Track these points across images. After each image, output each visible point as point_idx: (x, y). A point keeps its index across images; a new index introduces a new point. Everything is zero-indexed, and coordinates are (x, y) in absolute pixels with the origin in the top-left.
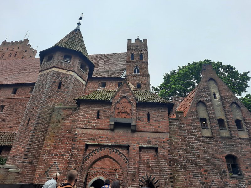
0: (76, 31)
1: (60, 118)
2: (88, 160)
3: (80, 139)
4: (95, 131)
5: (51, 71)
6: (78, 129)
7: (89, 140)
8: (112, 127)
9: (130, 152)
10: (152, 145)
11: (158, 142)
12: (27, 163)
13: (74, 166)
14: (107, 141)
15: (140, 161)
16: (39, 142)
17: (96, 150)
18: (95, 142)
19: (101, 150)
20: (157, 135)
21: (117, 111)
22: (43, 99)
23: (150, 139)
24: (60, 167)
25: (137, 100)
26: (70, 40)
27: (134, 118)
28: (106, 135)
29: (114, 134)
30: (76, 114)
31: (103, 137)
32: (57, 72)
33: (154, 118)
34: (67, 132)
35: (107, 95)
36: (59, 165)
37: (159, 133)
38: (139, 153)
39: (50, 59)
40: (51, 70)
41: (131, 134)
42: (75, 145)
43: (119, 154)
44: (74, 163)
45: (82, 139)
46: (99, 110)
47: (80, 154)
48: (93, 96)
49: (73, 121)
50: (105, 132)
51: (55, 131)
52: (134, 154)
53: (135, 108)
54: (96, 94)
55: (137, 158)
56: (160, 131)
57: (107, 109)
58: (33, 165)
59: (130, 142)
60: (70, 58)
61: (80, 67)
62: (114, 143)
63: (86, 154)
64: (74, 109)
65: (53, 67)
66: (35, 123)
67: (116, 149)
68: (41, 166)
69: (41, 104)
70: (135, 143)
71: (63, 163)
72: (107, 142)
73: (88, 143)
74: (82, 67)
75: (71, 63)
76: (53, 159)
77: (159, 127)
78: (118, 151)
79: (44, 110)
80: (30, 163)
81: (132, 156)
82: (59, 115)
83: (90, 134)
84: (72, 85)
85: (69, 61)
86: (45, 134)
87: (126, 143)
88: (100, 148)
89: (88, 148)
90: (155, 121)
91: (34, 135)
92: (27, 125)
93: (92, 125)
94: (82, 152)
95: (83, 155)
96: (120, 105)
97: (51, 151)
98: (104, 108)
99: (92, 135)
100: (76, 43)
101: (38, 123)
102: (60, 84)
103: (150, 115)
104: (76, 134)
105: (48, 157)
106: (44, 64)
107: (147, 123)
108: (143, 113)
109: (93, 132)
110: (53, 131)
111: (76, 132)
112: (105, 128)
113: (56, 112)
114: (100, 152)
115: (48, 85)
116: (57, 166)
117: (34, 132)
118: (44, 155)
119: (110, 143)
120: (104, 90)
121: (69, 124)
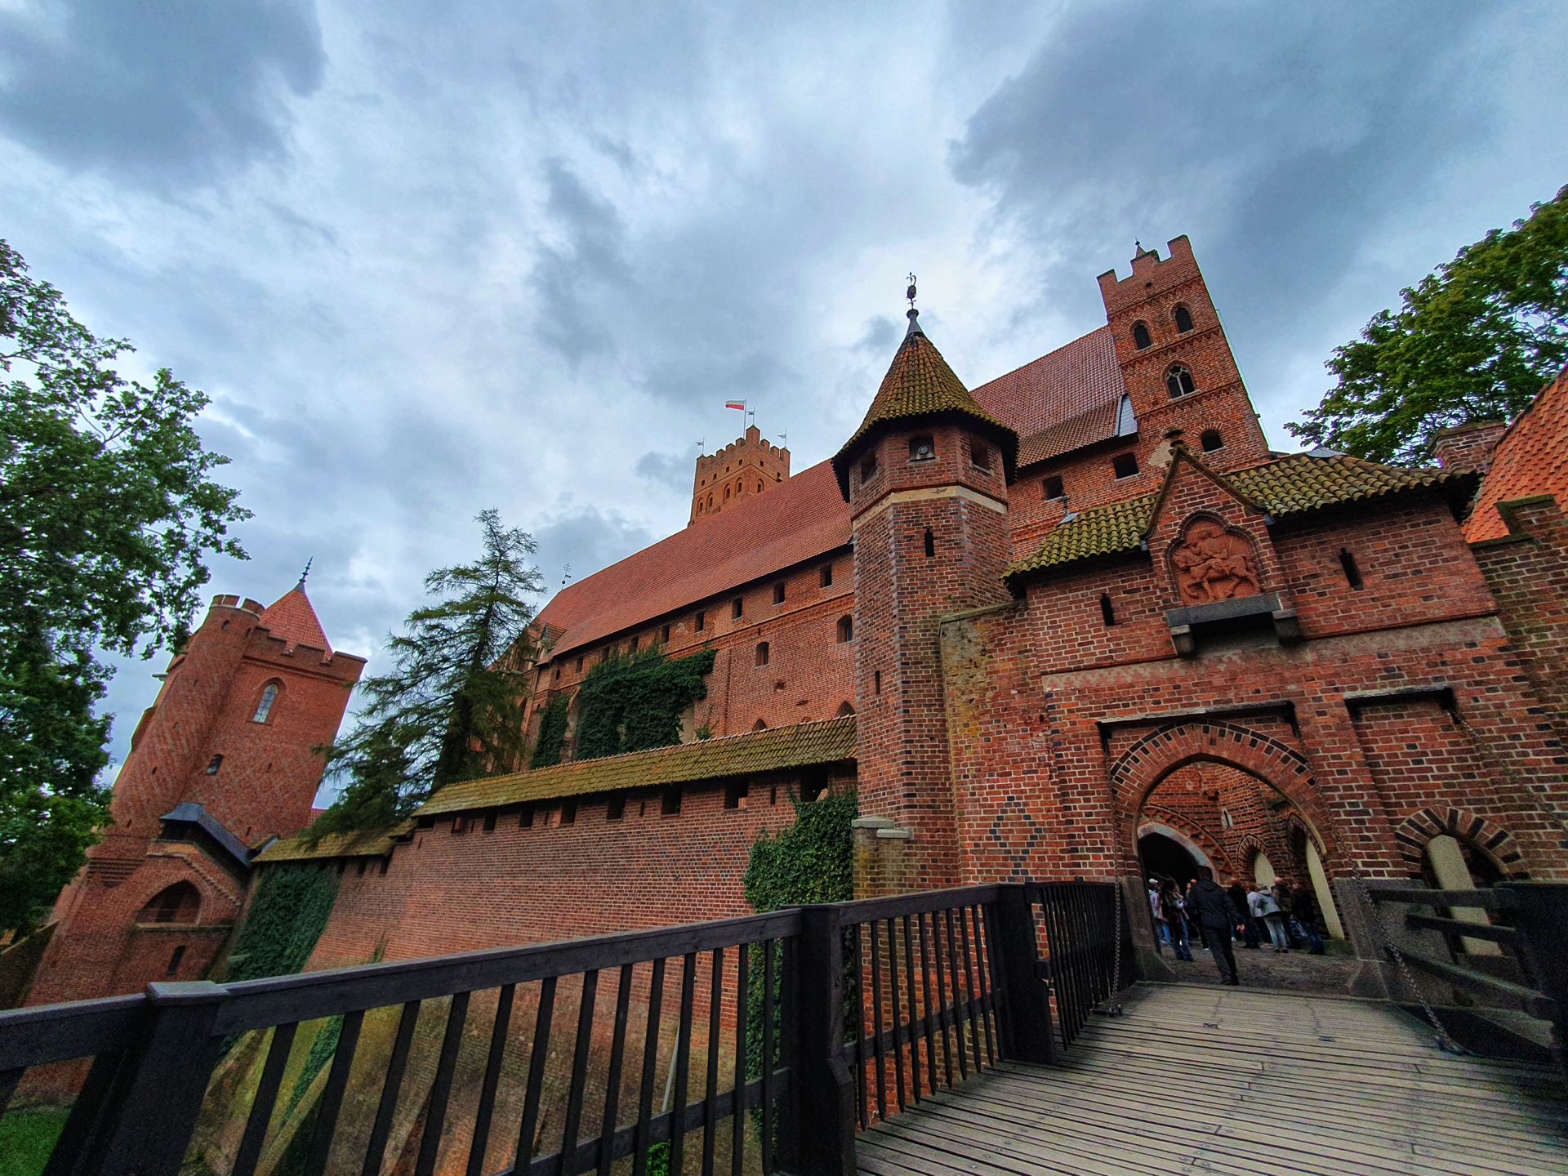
0: (912, 343)
1: (973, 652)
2: (1127, 778)
3: (1070, 711)
4: (1118, 673)
5: (889, 507)
6: (1050, 677)
7: (1105, 707)
8: (1186, 645)
9: (1304, 729)
10: (1412, 682)
11: (1444, 663)
12: (921, 807)
13: (1082, 803)
14: (1180, 700)
15: (1370, 763)
16: (932, 739)
17: (1146, 740)
18: (1133, 712)
19: (1169, 739)
20: (1424, 638)
21: (1185, 582)
22: (895, 603)
23: (1396, 662)
24: (1029, 810)
25: (1266, 511)
26: (906, 384)
27: (1273, 590)
28: (1171, 680)
29: (1202, 670)
30: (1021, 626)
31: (1157, 690)
32: (906, 505)
33: (1381, 564)
34: (1014, 692)
35: (1114, 528)
36: (1026, 804)
37: (1436, 628)
38: (1356, 727)
39: (869, 468)
40: (886, 503)
41: (1284, 657)
42: (1057, 731)
43: (1253, 743)
44: (1079, 794)
45: (1078, 710)
46: (1104, 595)
47: (1087, 760)
48: (1059, 549)
49: (1020, 653)
50: (1162, 670)
51: (973, 696)
52: (1330, 735)
53: (1265, 547)
54: (1066, 538)
55: (1351, 747)
56: (1440, 613)
57: (1138, 582)
58: (942, 812)
59: (1292, 687)
60: (929, 442)
61: (970, 462)
62: (1216, 702)
63: (1114, 760)
64: (1009, 612)
65: (889, 493)
66: (899, 682)
67: (1231, 727)
68: (969, 813)
69: (896, 621)
70: (1319, 686)
71: (1039, 797)
72: (1183, 706)
73: (1103, 721)
74: (979, 458)
75: (938, 459)
76: (999, 787)
77: (1426, 598)
78: (1247, 732)
79: (911, 636)
80: (929, 807)
81: (1321, 743)
82: (966, 641)
83: (1102, 685)
84: (966, 529)
85: (930, 455)
86: (942, 709)
87: (1273, 696)
88: (1162, 730)
89: (1110, 737)
90: (1396, 576)
91: (911, 721)
92: (878, 692)
93: (1096, 652)
94: (1095, 753)
95: (1104, 764)
96: (1188, 553)
97: (982, 764)
98: (1123, 581)
99: (1111, 689)
100: (929, 386)
101: (909, 682)
102: (929, 538)
103: (1357, 556)
104: (1049, 695)
105: (980, 782)
106: (857, 491)
107: (1353, 596)
108: (1313, 557)
109: (1111, 677)
110: (964, 698)
111: (1047, 690)
112: (1155, 654)
113: (950, 634)
114: (1165, 744)
115: (893, 554)
116: (1022, 811)
117: (906, 711)
118: (966, 777)
119: (1196, 704)
120: (1092, 515)
121: (1010, 665)
